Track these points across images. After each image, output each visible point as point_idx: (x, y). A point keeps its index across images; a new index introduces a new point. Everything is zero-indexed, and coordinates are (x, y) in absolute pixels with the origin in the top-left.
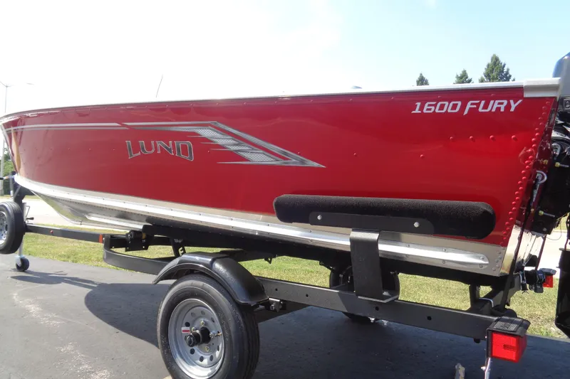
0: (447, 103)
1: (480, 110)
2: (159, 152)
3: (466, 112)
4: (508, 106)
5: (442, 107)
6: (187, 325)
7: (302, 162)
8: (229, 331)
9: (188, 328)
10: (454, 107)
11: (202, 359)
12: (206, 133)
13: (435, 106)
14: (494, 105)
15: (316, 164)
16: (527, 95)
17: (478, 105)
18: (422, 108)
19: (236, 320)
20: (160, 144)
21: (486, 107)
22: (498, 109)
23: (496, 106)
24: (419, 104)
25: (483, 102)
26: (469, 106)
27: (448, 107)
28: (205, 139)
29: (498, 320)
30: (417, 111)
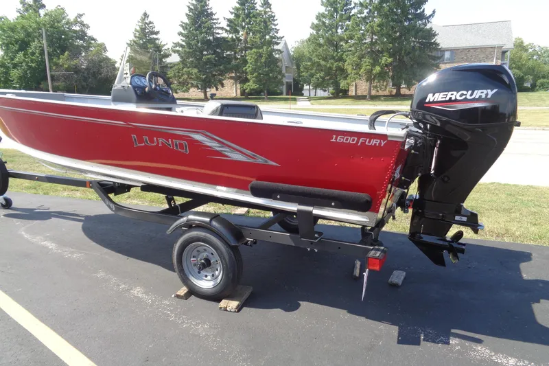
0: (349, 138)
1: (367, 143)
2: (160, 145)
3: (359, 144)
4: (380, 143)
5: (347, 140)
6: (194, 257)
7: (266, 162)
8: (225, 261)
9: (195, 259)
10: (353, 140)
11: (206, 276)
12: (198, 137)
13: (343, 138)
14: (373, 142)
15: (274, 164)
16: (389, 139)
17: (366, 141)
18: (336, 139)
19: (229, 254)
20: (160, 140)
21: (369, 142)
22: (375, 144)
23: (374, 142)
24: (334, 136)
25: (368, 140)
26: (361, 141)
27: (350, 140)
28: (197, 141)
29: (372, 249)
30: (333, 140)
